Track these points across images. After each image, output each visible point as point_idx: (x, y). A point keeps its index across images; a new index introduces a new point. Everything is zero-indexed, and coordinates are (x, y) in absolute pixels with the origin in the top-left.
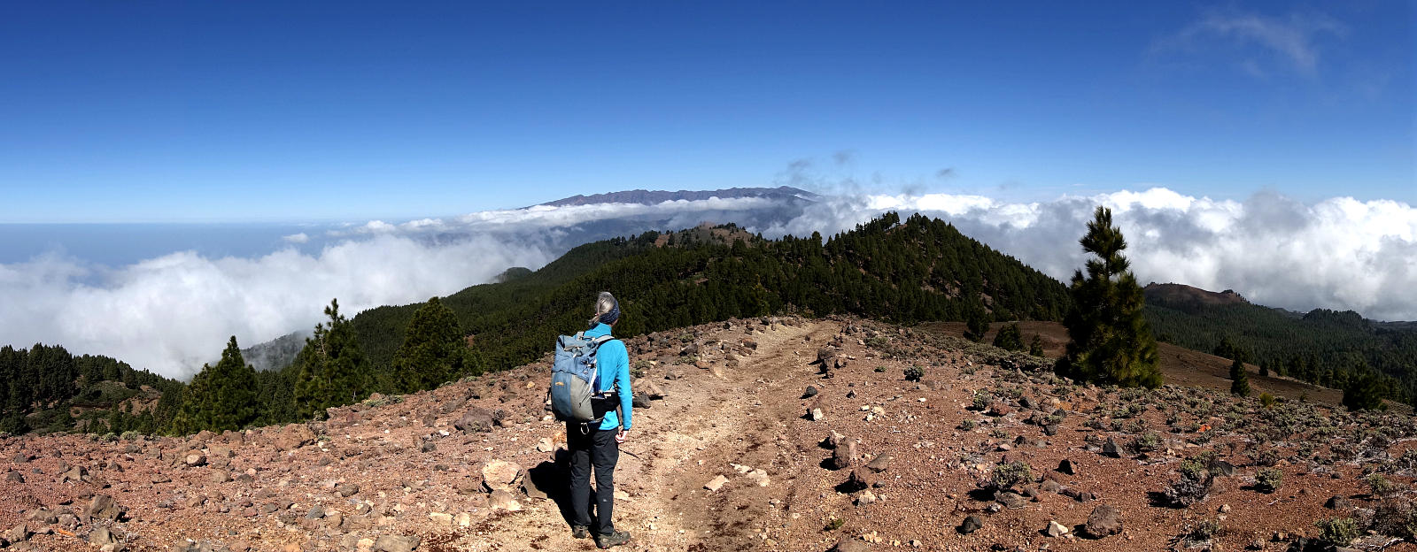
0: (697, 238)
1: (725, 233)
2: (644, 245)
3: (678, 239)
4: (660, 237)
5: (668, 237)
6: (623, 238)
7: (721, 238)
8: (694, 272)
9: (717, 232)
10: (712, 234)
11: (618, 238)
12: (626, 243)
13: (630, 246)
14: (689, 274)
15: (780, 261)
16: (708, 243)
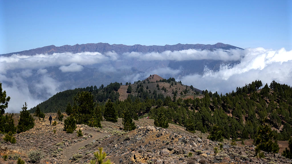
0: (147, 88)
1: (167, 85)
2: (110, 93)
3: (134, 88)
4: (121, 87)
5: (127, 87)
6: (95, 87)
7: (164, 89)
8: (144, 113)
9: (161, 85)
10: (158, 86)
11: (92, 86)
12: (97, 91)
13: (100, 93)
14: (141, 114)
15: (187, 109)
16: (155, 93)
